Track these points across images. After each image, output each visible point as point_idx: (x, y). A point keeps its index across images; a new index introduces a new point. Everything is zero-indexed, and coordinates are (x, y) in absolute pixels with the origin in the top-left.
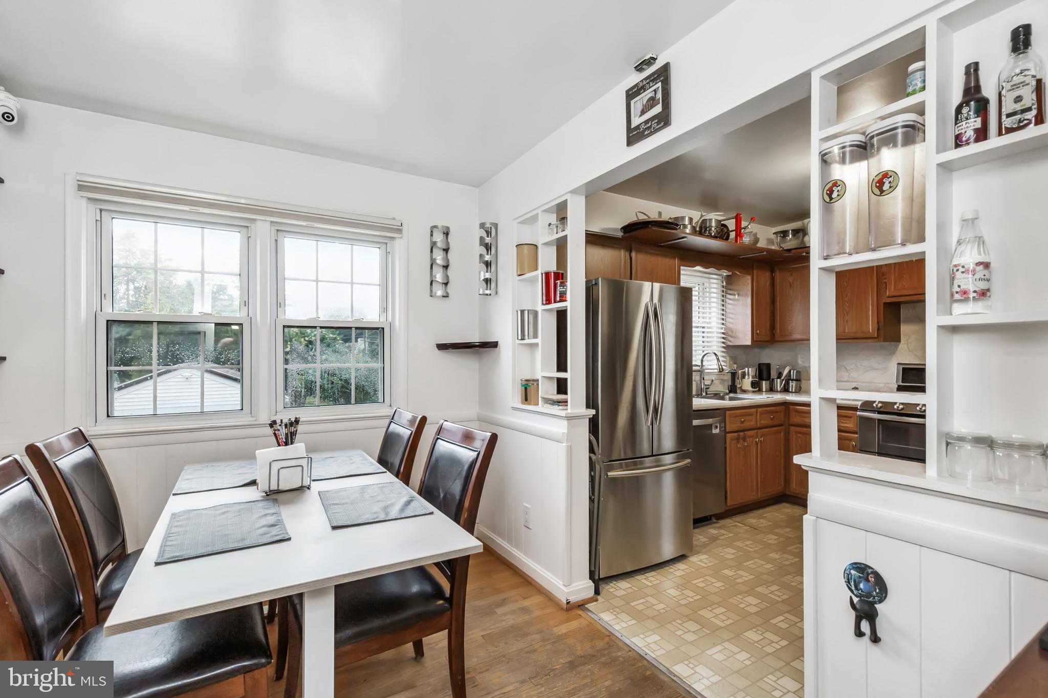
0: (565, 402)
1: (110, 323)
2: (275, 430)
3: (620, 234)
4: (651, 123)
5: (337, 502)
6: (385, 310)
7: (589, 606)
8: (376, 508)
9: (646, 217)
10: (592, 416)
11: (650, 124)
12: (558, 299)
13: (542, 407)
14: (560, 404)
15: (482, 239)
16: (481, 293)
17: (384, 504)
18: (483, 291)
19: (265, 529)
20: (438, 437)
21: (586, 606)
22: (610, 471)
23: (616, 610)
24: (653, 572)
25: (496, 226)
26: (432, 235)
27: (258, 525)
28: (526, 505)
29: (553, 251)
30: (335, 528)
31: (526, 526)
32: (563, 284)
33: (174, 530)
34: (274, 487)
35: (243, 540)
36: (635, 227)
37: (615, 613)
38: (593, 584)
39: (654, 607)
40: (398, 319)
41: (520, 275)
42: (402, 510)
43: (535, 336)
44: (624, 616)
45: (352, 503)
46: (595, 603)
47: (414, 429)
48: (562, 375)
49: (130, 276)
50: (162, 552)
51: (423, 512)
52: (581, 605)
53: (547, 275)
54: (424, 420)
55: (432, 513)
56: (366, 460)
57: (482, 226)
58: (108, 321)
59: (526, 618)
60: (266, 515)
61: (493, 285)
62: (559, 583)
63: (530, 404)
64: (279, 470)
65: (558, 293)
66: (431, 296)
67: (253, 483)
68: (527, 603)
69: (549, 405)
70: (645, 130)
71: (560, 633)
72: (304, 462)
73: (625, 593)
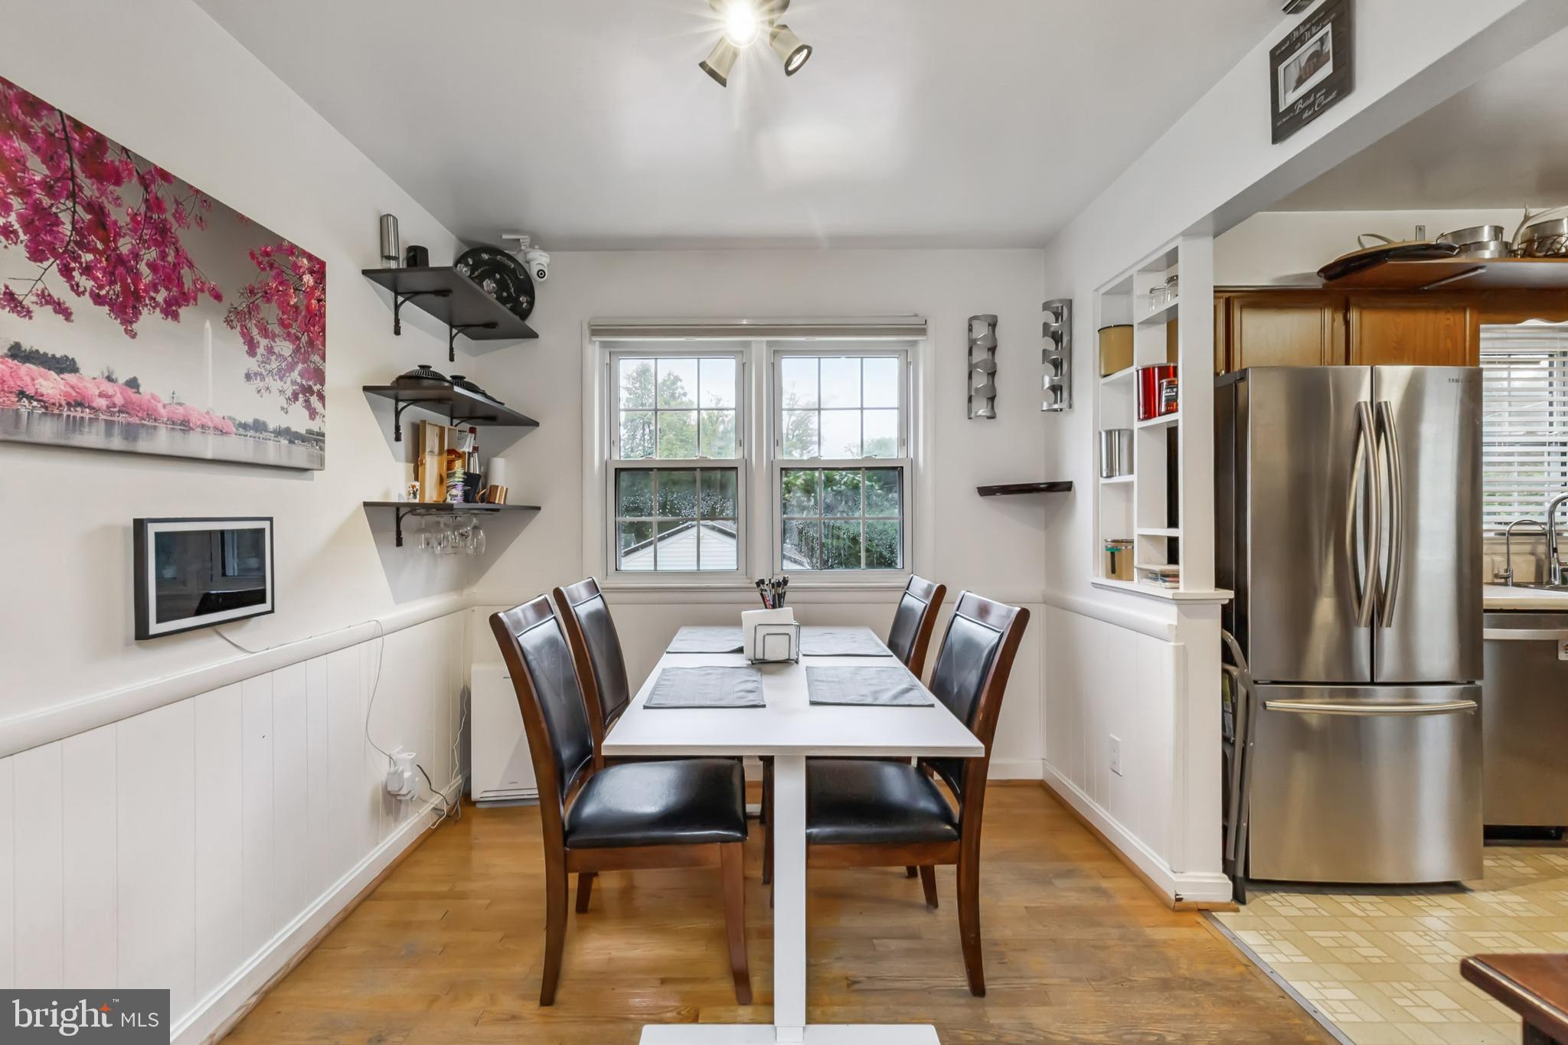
0: (1175, 576)
1: (618, 471)
2: (762, 590)
3: (1318, 283)
4: (1315, 96)
5: (824, 679)
6: (903, 442)
7: (1219, 915)
8: (865, 691)
9: (1384, 243)
10: (1227, 602)
11: (1312, 99)
12: (1163, 409)
13: (1138, 584)
14: (1167, 579)
15: (1046, 326)
16: (1045, 409)
17: (877, 688)
18: (1050, 405)
19: (743, 694)
20: (957, 613)
21: (1214, 913)
22: (1271, 700)
23: (1274, 933)
24: (1374, 897)
25: (1069, 303)
26: (970, 330)
27: (737, 689)
28: (1114, 737)
29: (1161, 332)
30: (813, 703)
31: (1113, 770)
32: (1173, 385)
33: (663, 682)
34: (759, 656)
35: (721, 699)
36: (1357, 264)
37: (1268, 937)
38: (1230, 882)
39: (1356, 949)
40: (922, 453)
41: (1105, 376)
42: (896, 697)
43: (1131, 471)
44: (1287, 948)
45: (839, 682)
46: (1233, 914)
47: (928, 602)
48: (1173, 532)
49: (645, 418)
50: (650, 698)
51: (921, 703)
52: (1205, 911)
53: (1147, 373)
54: (942, 590)
55: (932, 706)
56: (872, 639)
57: (1046, 306)
58: (616, 469)
59: (1102, 903)
60: (746, 681)
61: (1065, 395)
62: (1164, 866)
63: (1120, 578)
64: (764, 636)
65: (1164, 399)
66: (971, 418)
67: (740, 650)
68: (1105, 884)
69: (1149, 580)
70: (1303, 111)
71: (1156, 937)
72: (792, 631)
73: (1299, 913)
